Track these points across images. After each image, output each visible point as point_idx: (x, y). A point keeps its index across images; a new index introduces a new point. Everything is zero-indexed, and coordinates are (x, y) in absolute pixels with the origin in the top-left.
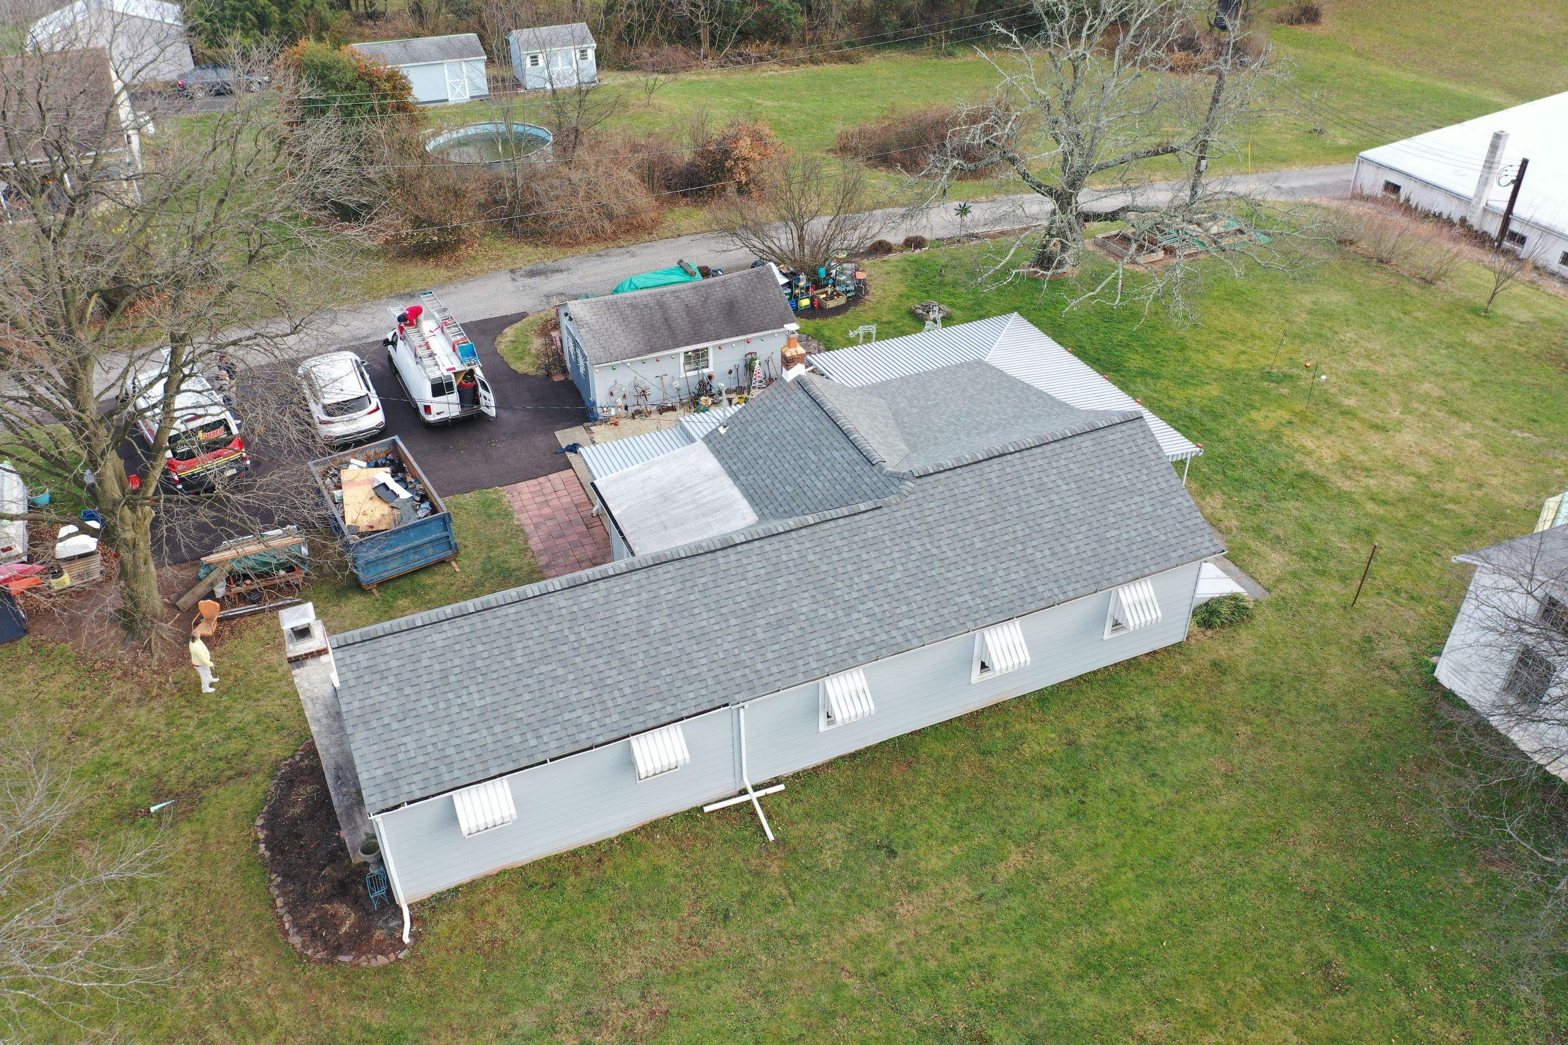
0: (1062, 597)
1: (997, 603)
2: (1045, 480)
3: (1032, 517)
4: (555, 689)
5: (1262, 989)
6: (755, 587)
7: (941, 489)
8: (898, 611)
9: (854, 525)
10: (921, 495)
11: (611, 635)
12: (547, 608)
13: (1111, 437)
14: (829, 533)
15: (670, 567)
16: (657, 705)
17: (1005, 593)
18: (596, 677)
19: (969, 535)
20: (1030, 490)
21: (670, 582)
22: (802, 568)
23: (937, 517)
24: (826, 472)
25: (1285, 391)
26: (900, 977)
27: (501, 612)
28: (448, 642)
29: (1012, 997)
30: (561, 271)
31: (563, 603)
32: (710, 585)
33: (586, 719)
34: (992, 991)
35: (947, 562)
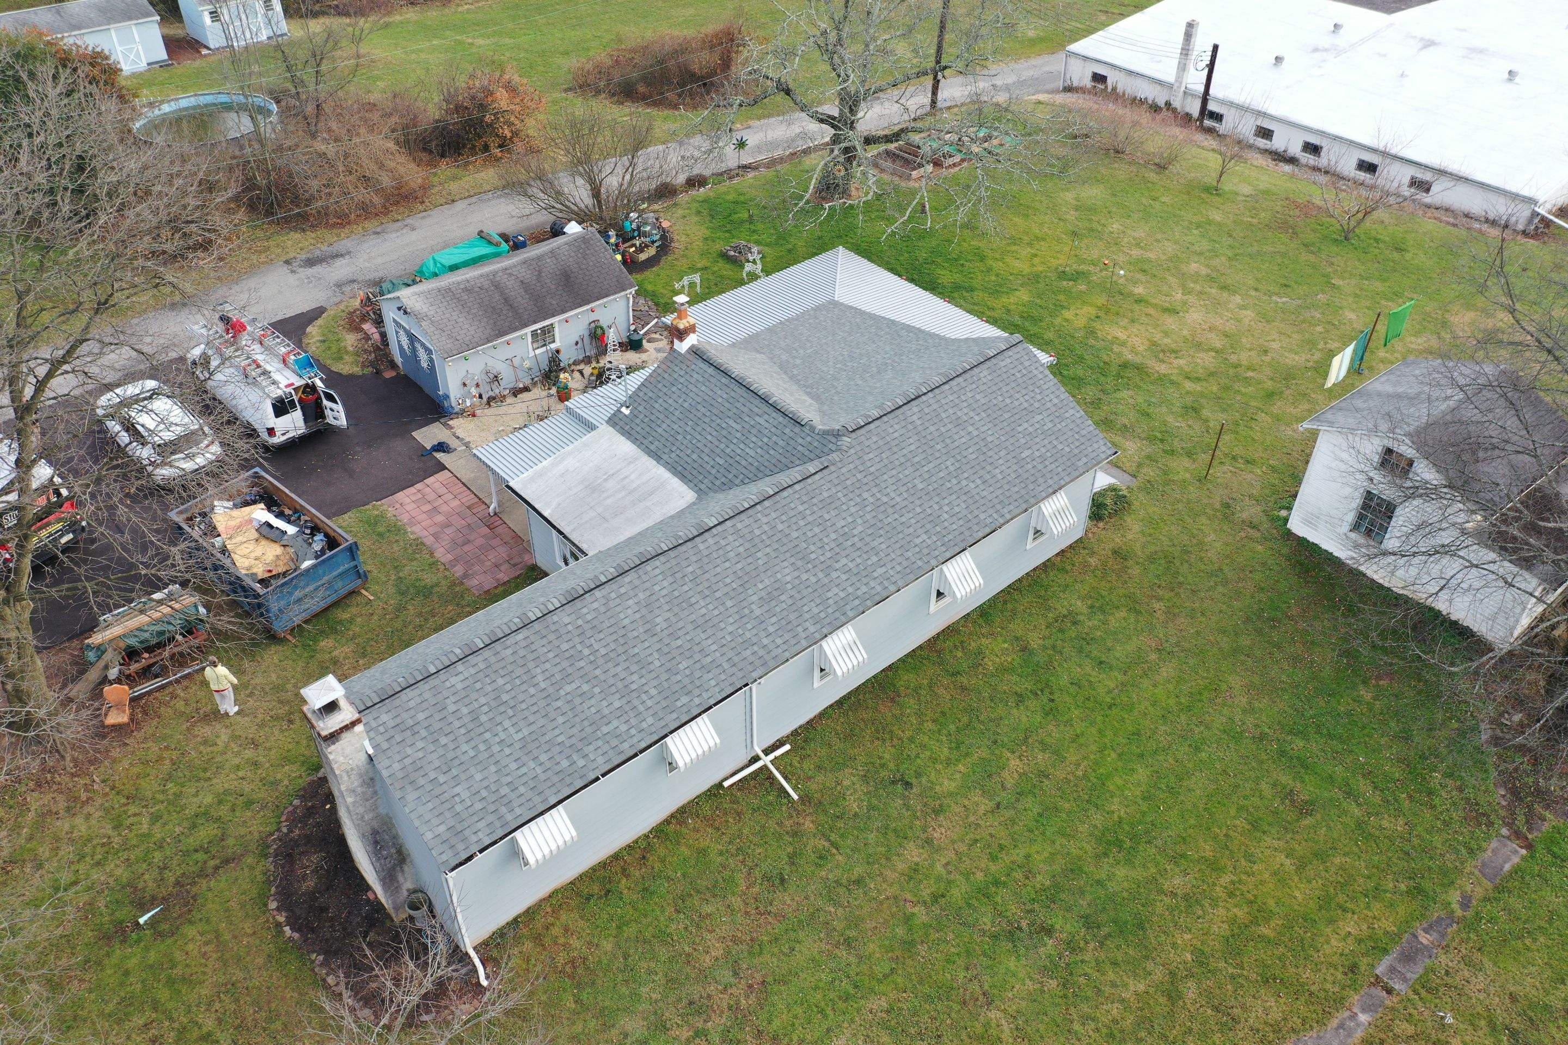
0: (1002, 521)
1: (950, 537)
2: (959, 414)
3: (957, 451)
4: (585, 706)
5: (1249, 827)
6: (739, 566)
7: (875, 439)
8: (869, 562)
9: (809, 488)
10: (858, 448)
11: (622, 641)
12: (553, 628)
13: (1003, 364)
14: (788, 500)
15: (656, 563)
16: (685, 700)
17: (954, 526)
18: (620, 685)
19: (910, 478)
20: (950, 426)
21: (660, 577)
22: (775, 538)
23: (879, 466)
24: (754, 439)
25: (1083, 287)
26: (956, 894)
27: (511, 640)
28: (467, 683)
29: (1056, 886)
30: (342, 255)
31: (566, 620)
32: (699, 572)
33: (624, 728)
34: (1038, 886)
35: (898, 507)
